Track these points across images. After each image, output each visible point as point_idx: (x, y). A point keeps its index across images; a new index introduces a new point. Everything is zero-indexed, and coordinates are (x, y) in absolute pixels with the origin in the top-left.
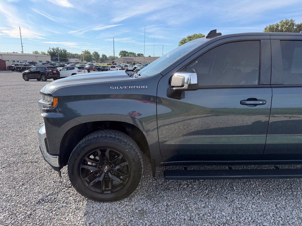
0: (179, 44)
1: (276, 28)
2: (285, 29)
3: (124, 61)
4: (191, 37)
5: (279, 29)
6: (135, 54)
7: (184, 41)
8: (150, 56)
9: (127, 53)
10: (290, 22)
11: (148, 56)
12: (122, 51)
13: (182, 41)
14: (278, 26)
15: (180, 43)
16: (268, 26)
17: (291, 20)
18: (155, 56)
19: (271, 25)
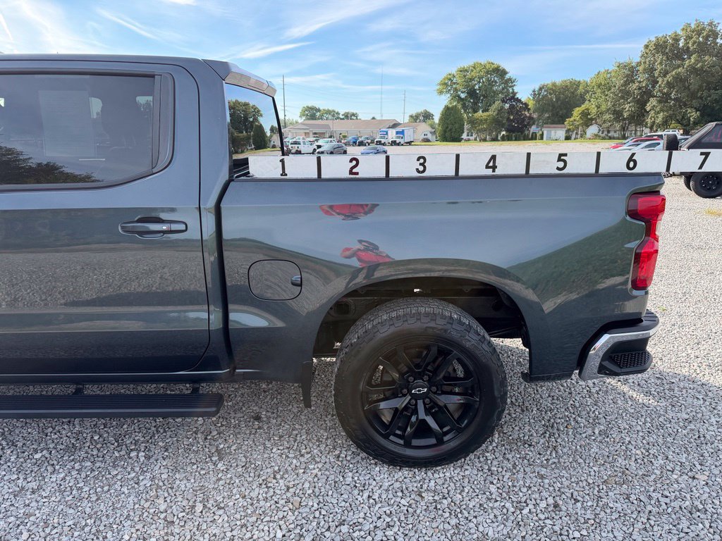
0: (438, 87)
1: (673, 45)
2: (695, 47)
3: (307, 131)
4: (466, 70)
5: (681, 45)
6: (338, 113)
7: (450, 79)
8: (374, 118)
9: (319, 110)
10: (708, 28)
11: (369, 118)
12: (308, 107)
13: (444, 79)
14: (676, 40)
15: (440, 84)
16: (653, 39)
17: (711, 24)
18: (384, 118)
19: (660, 35)
